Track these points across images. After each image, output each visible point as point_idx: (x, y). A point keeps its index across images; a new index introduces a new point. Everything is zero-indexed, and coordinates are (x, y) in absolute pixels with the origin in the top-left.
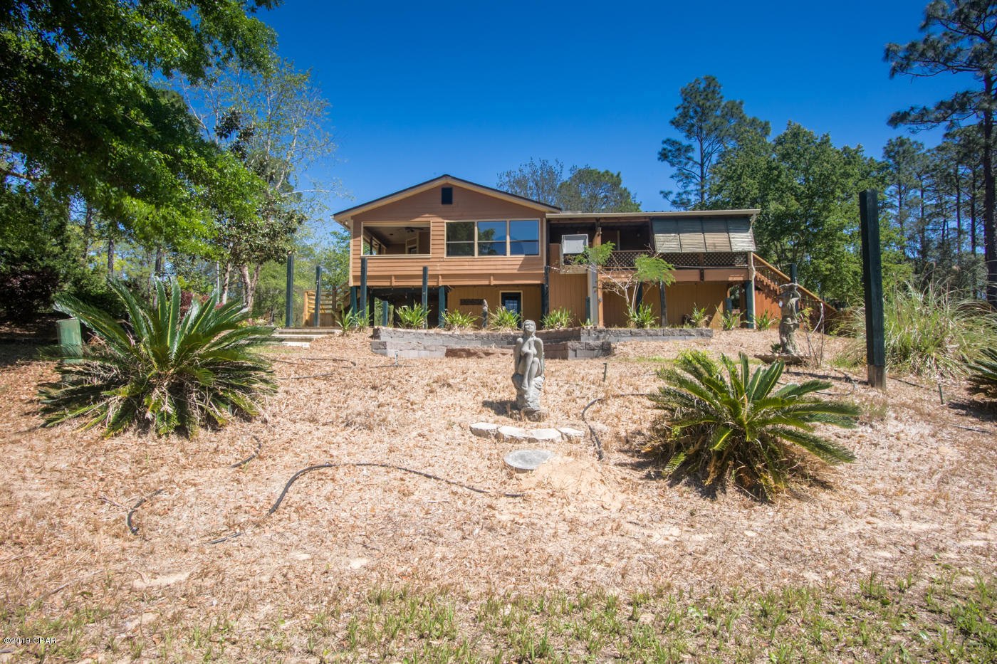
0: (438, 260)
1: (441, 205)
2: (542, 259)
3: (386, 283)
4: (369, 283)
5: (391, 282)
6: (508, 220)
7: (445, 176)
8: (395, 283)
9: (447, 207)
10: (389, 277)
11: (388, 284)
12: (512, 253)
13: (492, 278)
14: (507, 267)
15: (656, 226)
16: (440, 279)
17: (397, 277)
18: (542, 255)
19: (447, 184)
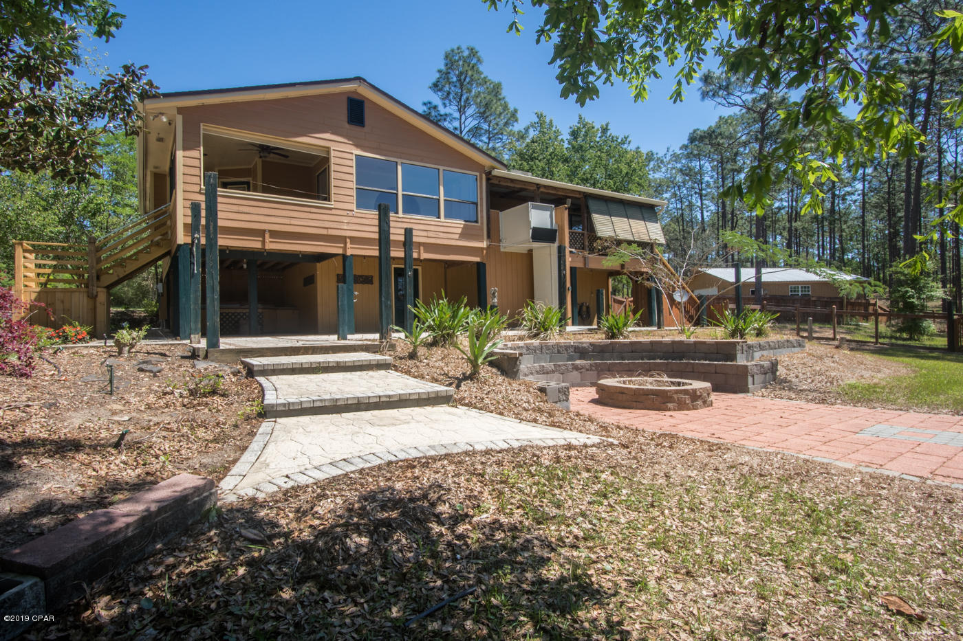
0: (345, 213)
1: (347, 125)
2: (482, 230)
3: (253, 244)
4: (223, 241)
5: (263, 242)
6: (441, 168)
7: (358, 79)
8: (272, 245)
9: (356, 129)
10: (261, 233)
11: (258, 245)
12: (446, 217)
13: (422, 248)
14: (442, 235)
15: (592, 204)
16: (349, 245)
17: (274, 234)
18: (482, 223)
19: (355, 92)
